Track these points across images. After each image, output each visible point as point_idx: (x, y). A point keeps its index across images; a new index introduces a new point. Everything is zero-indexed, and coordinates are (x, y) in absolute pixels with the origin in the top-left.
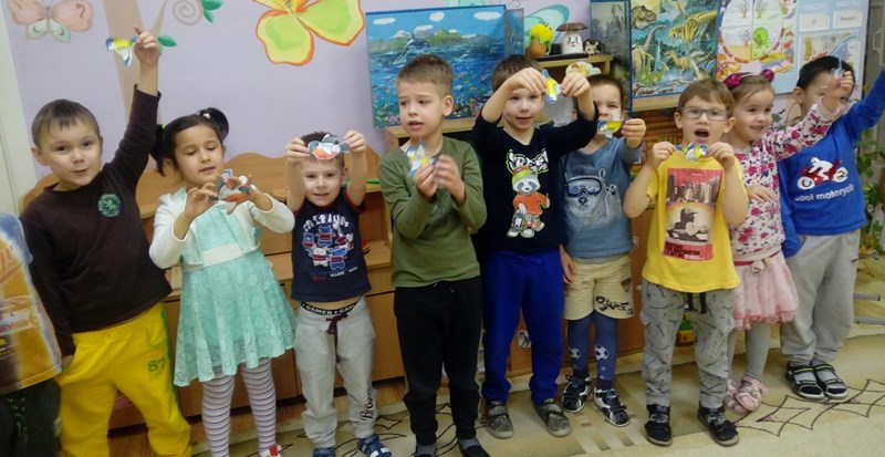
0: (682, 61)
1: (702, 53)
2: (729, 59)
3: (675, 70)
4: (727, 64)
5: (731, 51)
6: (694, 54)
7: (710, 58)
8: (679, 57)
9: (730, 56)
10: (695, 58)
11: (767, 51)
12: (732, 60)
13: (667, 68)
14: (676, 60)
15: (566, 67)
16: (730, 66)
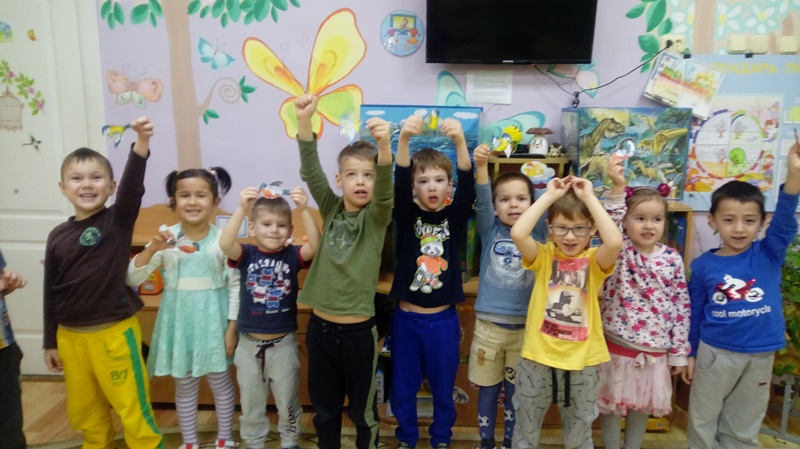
0: (650, 171)
1: (670, 165)
2: (701, 174)
3: (641, 178)
4: (699, 178)
5: (704, 167)
6: (662, 166)
7: (678, 171)
8: (646, 167)
9: (704, 171)
10: (663, 170)
11: (743, 171)
12: (705, 175)
13: (634, 176)
14: (643, 169)
15: (521, 165)
16: (703, 180)
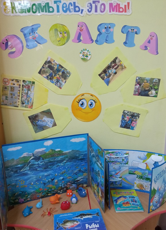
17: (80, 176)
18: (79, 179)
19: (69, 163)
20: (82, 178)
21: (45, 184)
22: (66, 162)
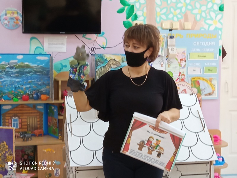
17: (43, 88)
18: (42, 90)
19: (35, 75)
20: (45, 90)
21: (16, 88)
22: (32, 74)
